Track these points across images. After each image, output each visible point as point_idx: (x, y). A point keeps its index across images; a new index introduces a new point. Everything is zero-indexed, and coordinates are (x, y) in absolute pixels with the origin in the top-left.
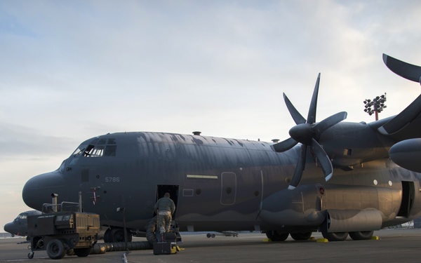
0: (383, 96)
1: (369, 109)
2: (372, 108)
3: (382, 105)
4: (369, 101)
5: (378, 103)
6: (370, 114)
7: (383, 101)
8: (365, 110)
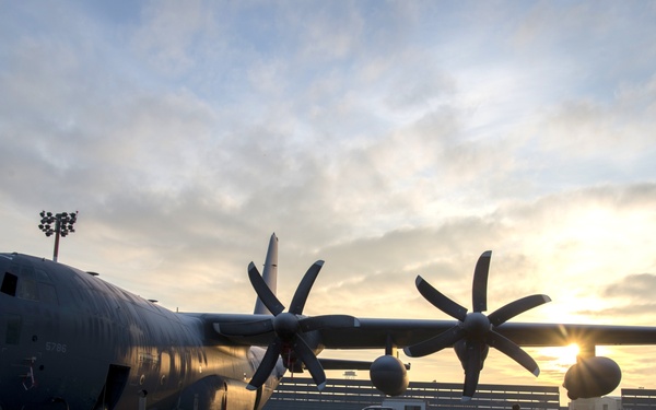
0: (73, 215)
1: (48, 227)
2: (53, 226)
3: (70, 228)
4: (49, 214)
5: (65, 222)
6: (48, 235)
7: (72, 222)
8: (41, 227)
